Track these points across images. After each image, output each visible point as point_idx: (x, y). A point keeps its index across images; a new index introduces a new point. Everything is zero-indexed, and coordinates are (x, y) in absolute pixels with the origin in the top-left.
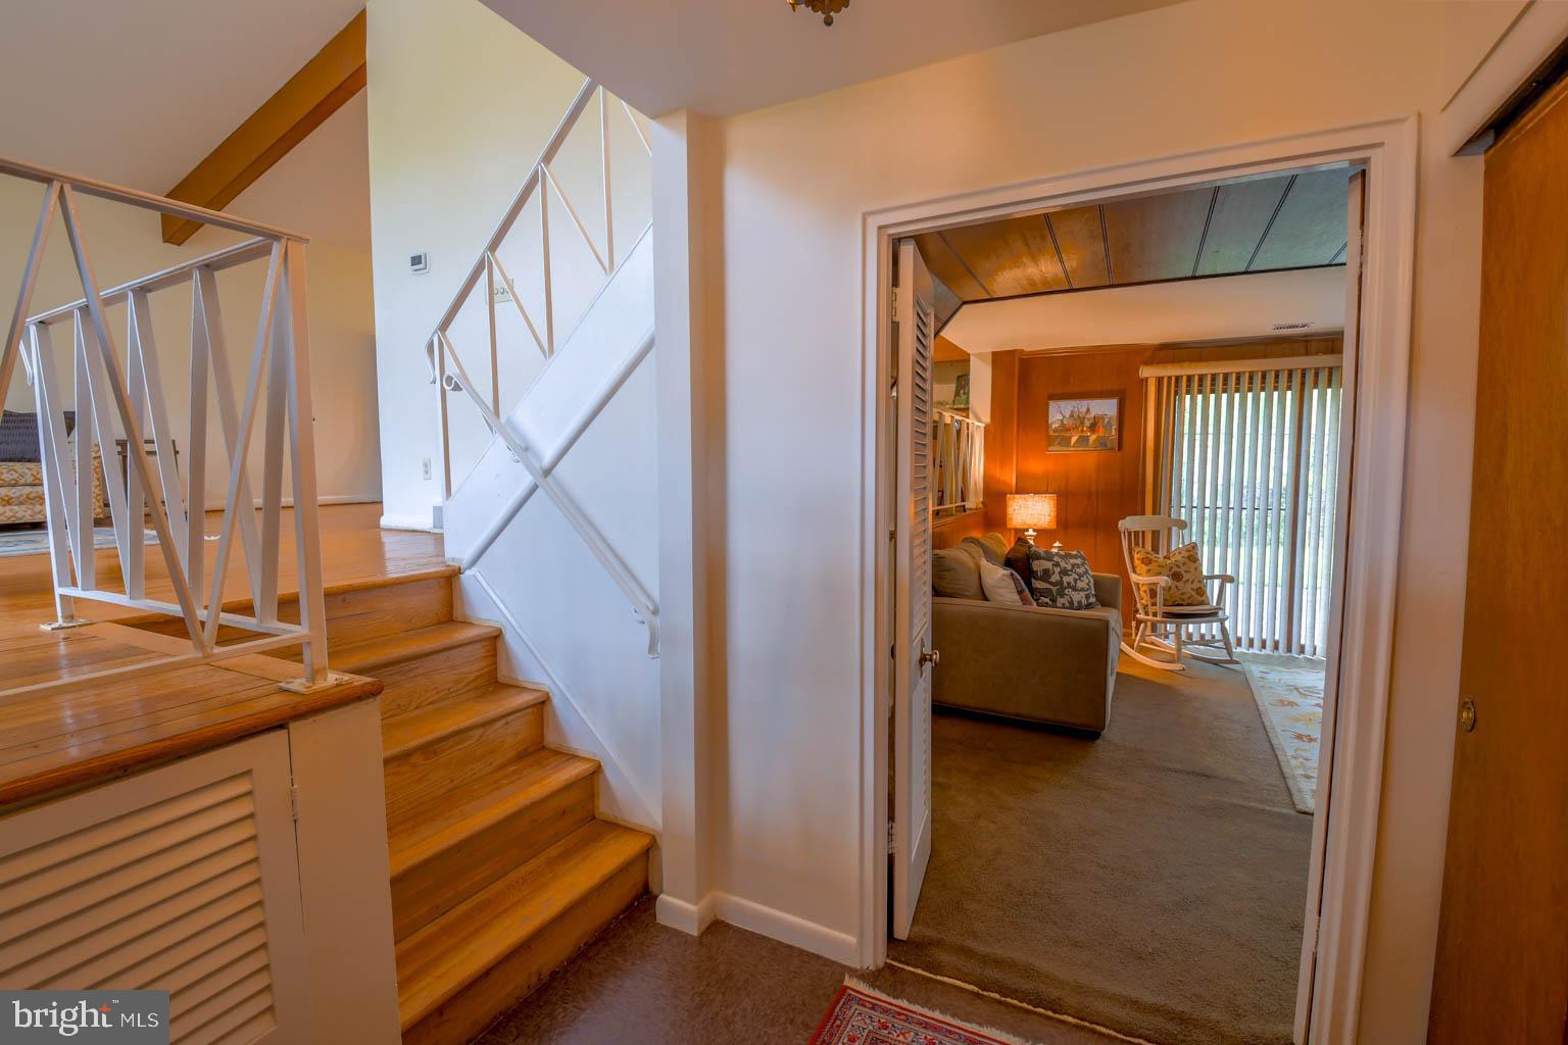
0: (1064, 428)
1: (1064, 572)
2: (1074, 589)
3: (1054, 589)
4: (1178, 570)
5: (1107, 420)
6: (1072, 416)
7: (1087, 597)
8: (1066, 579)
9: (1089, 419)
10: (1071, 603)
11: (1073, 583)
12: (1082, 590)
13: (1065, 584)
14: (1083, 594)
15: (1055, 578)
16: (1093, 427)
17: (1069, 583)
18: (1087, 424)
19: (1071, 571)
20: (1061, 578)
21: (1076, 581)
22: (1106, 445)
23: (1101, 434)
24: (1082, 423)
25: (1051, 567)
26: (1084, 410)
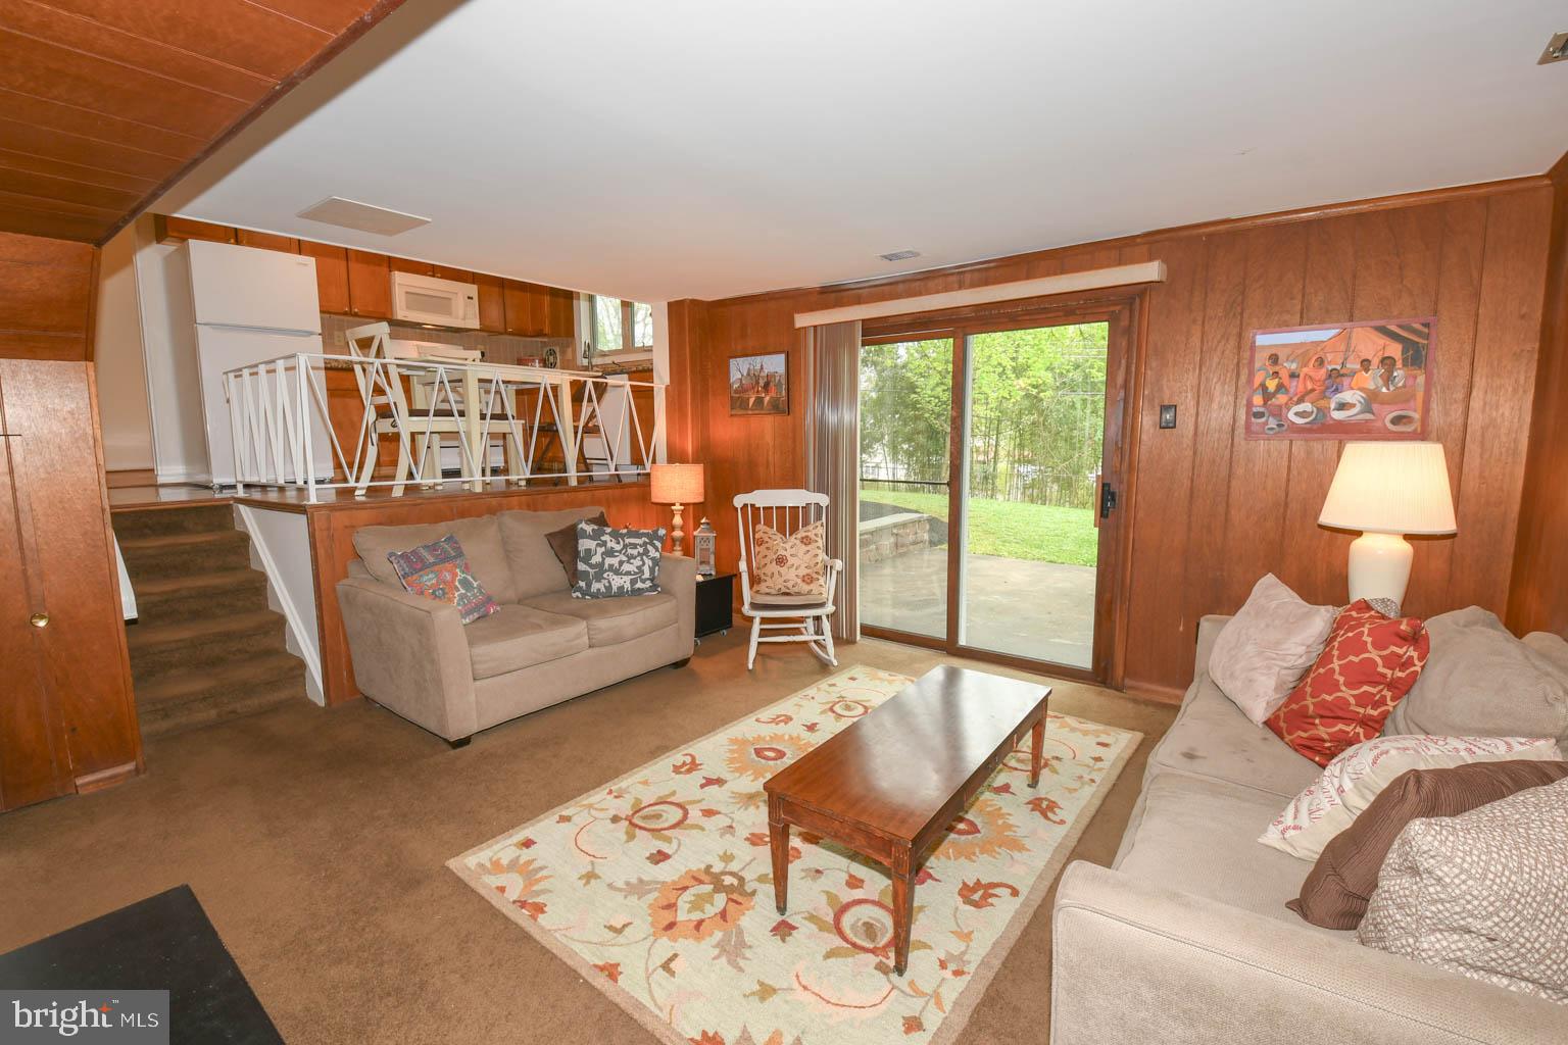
0: (743, 389)
1: (610, 553)
2: (617, 572)
3: (592, 571)
4: (784, 553)
5: (777, 378)
6: (748, 374)
7: (633, 582)
8: (609, 561)
9: (763, 377)
10: (609, 588)
11: (617, 565)
12: (628, 573)
13: (606, 566)
14: (628, 579)
15: (596, 559)
16: (766, 386)
17: (611, 566)
18: (762, 383)
19: (620, 552)
20: (603, 559)
21: (621, 563)
22: (778, 408)
23: (774, 395)
24: (758, 383)
25: (593, 547)
26: (758, 367)
